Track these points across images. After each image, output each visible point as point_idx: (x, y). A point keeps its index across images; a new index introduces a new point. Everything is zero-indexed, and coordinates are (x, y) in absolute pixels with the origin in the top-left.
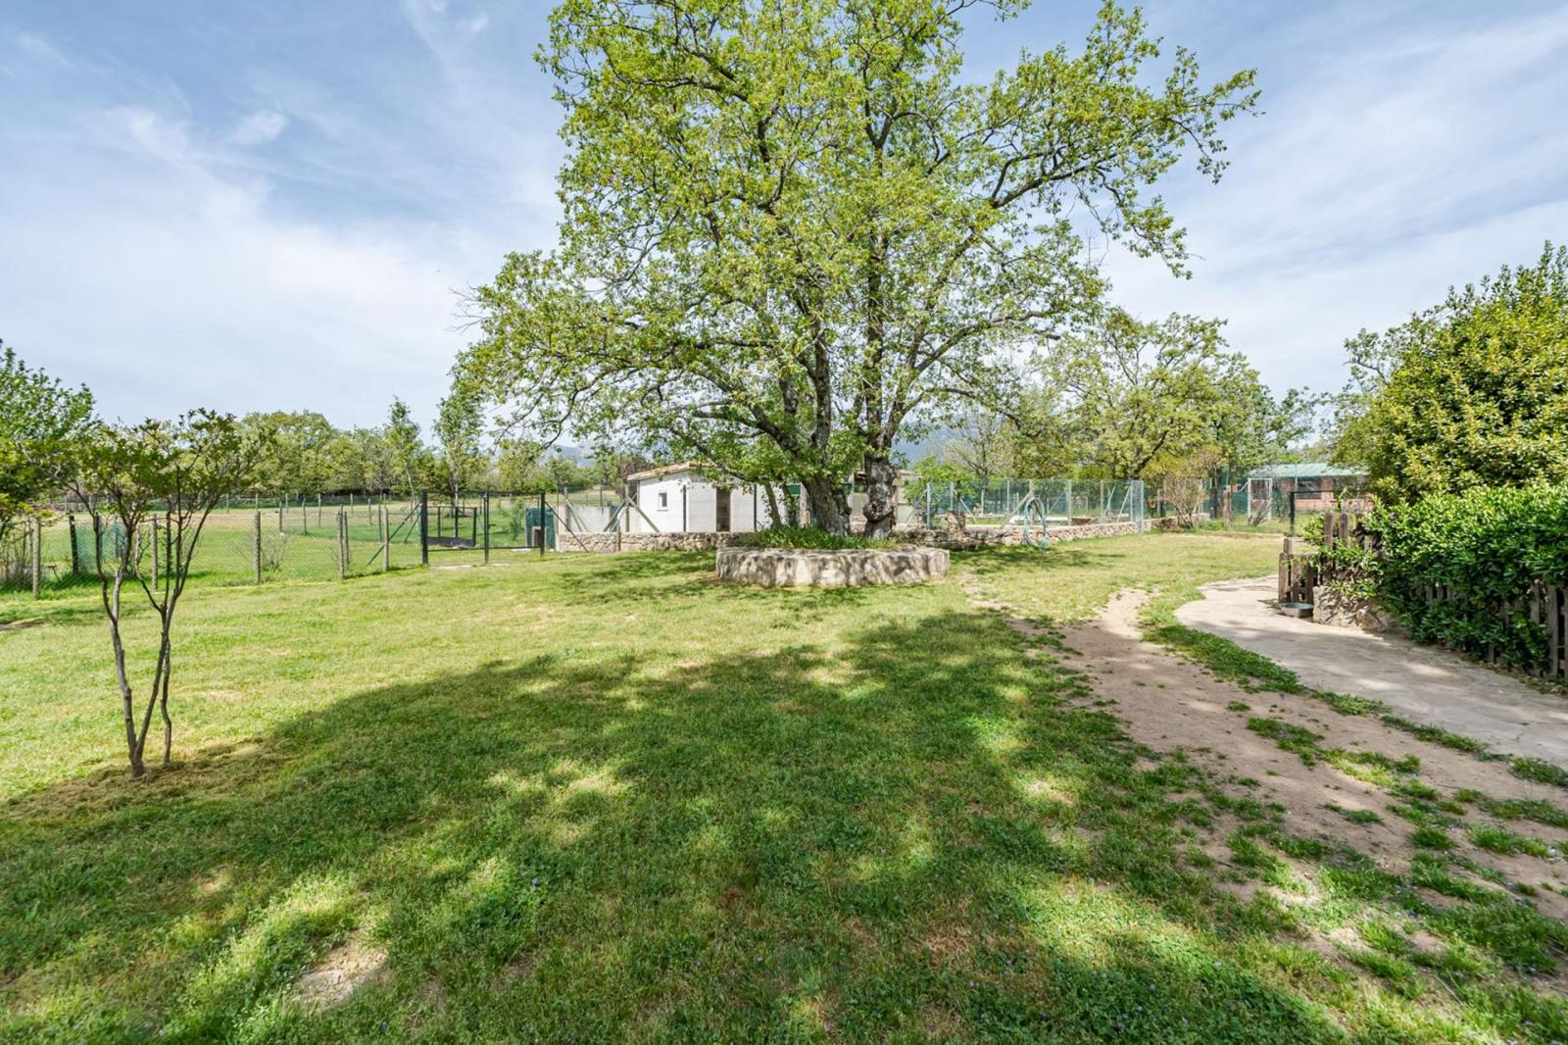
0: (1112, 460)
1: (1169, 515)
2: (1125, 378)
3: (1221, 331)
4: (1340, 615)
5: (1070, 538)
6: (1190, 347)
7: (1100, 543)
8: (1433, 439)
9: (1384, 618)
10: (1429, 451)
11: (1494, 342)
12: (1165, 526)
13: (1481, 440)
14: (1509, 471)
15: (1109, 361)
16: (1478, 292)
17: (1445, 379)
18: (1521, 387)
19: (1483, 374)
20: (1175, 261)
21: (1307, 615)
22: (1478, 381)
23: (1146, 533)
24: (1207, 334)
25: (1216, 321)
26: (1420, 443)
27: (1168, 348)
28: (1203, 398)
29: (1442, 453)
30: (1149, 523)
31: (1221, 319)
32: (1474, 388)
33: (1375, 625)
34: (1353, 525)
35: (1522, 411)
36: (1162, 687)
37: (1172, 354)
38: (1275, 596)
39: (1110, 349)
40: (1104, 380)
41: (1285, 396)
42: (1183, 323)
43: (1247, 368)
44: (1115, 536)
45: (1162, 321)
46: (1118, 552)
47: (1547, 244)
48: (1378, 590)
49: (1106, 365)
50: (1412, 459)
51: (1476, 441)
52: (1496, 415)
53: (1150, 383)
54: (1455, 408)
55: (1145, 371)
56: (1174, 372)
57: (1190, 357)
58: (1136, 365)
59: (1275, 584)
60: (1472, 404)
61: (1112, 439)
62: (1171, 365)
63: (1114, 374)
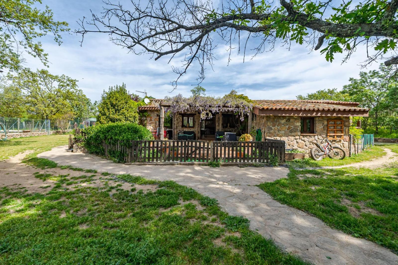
0: (42, 113)
1: (59, 130)
2: (47, 89)
3: (77, 83)
4: (79, 150)
5: (19, 137)
6: (68, 85)
7: (31, 138)
8: (105, 115)
9: (86, 150)
10: (104, 117)
11: (115, 98)
12: (58, 133)
13: (112, 116)
14: (113, 120)
15: (41, 83)
16: (113, 88)
17: (107, 104)
18: (118, 107)
19: (113, 104)
20: (44, 61)
21: (72, 151)
22: (112, 105)
23: (51, 135)
24: (73, 83)
25: (75, 80)
26: (103, 115)
27: (61, 84)
28: (71, 99)
29: (106, 118)
30: (51, 132)
31: (77, 80)
32: (112, 106)
33: (85, 151)
34: (81, 131)
35: (118, 111)
36: (15, 173)
37: (63, 86)
38: (68, 148)
39: (42, 79)
40: (39, 89)
41: (94, 102)
42: (66, 78)
43: (83, 94)
44: (38, 136)
45: (60, 76)
46: (36, 140)
47: (123, 83)
48: (85, 144)
49: (40, 84)
50: (102, 118)
51: (111, 116)
52: (114, 111)
53: (56, 93)
54: (108, 109)
55: (54, 89)
56: (63, 91)
57: (68, 88)
58: (51, 86)
59: (68, 146)
60: (111, 109)
61: (42, 107)
62: (62, 89)
63: (43, 87)
